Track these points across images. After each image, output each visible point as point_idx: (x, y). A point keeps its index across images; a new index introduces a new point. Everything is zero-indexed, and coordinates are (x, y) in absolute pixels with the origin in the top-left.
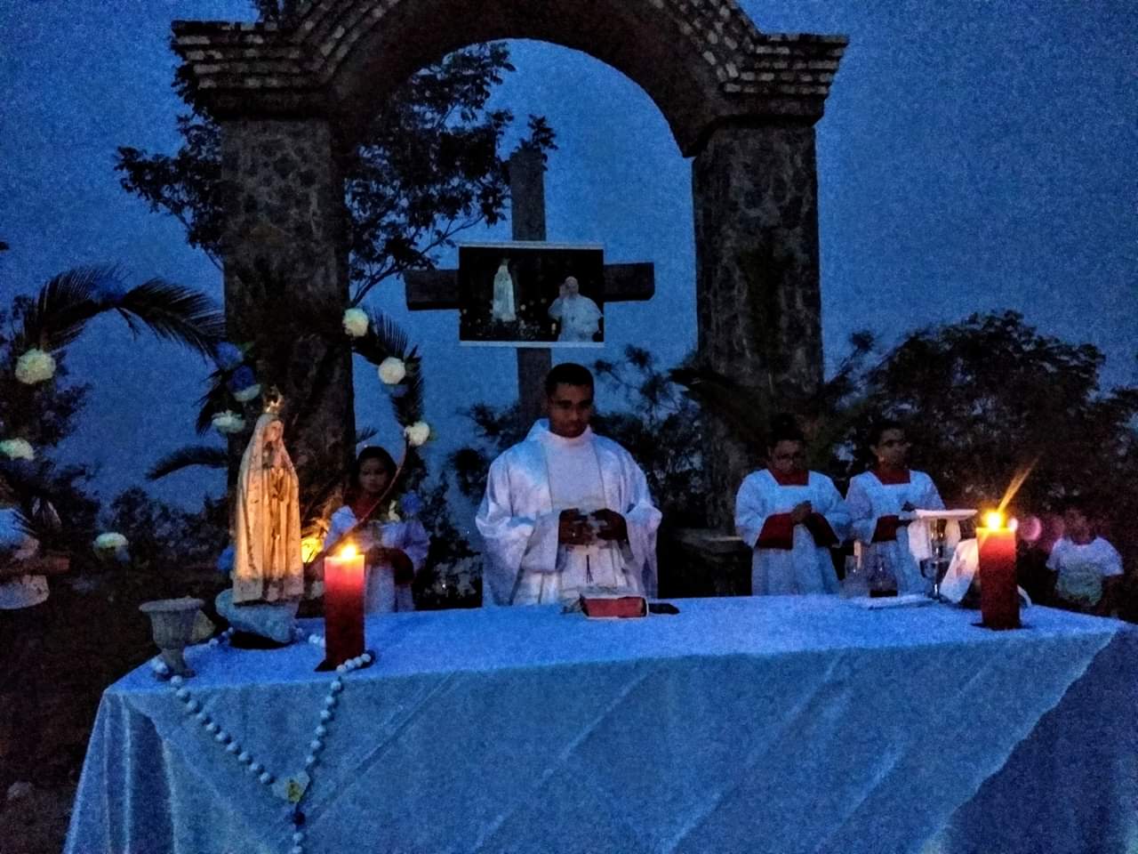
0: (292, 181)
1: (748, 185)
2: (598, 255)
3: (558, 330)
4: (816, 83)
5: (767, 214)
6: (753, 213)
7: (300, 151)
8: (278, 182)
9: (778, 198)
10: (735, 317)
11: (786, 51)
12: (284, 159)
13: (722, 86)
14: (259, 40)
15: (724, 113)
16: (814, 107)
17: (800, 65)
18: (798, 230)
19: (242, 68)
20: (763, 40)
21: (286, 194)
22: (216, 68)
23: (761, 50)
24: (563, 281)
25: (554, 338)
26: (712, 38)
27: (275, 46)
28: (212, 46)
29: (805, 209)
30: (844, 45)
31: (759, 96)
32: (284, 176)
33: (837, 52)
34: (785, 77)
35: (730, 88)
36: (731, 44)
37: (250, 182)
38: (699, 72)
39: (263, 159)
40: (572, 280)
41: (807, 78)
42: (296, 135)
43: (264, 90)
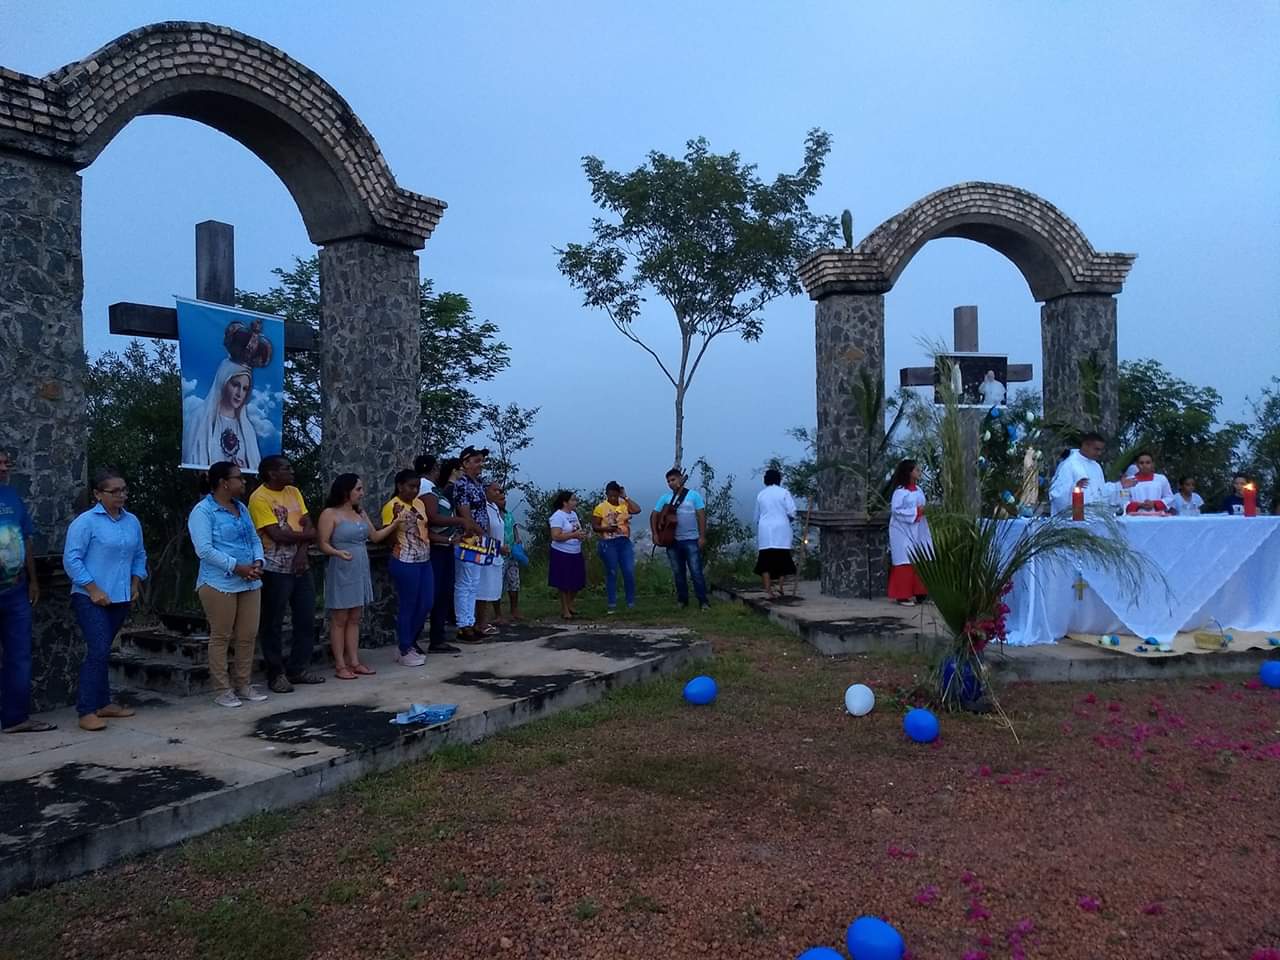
0: (866, 325)
1: (1085, 328)
2: (1004, 360)
3: (983, 399)
4: (1120, 276)
5: (1094, 342)
6: (1086, 342)
7: (870, 311)
8: (860, 326)
9: (1098, 334)
10: (1077, 395)
11: (1108, 261)
12: (863, 315)
13: (1074, 277)
14: (861, 258)
15: (1075, 291)
16: (1118, 288)
17: (1113, 268)
18: (1108, 350)
19: (850, 270)
20: (1097, 256)
21: (863, 332)
22: (838, 271)
23: (1095, 261)
24: (986, 373)
25: (982, 402)
26: (1072, 254)
27: (868, 260)
28: (839, 261)
29: (1111, 340)
30: (1133, 258)
31: (1092, 283)
32: (863, 324)
33: (1129, 261)
34: (1105, 273)
35: (1078, 279)
36: (1081, 257)
37: (846, 327)
38: (1062, 269)
39: (852, 315)
40: (991, 373)
41: (1116, 274)
42: (868, 303)
43: (858, 281)
